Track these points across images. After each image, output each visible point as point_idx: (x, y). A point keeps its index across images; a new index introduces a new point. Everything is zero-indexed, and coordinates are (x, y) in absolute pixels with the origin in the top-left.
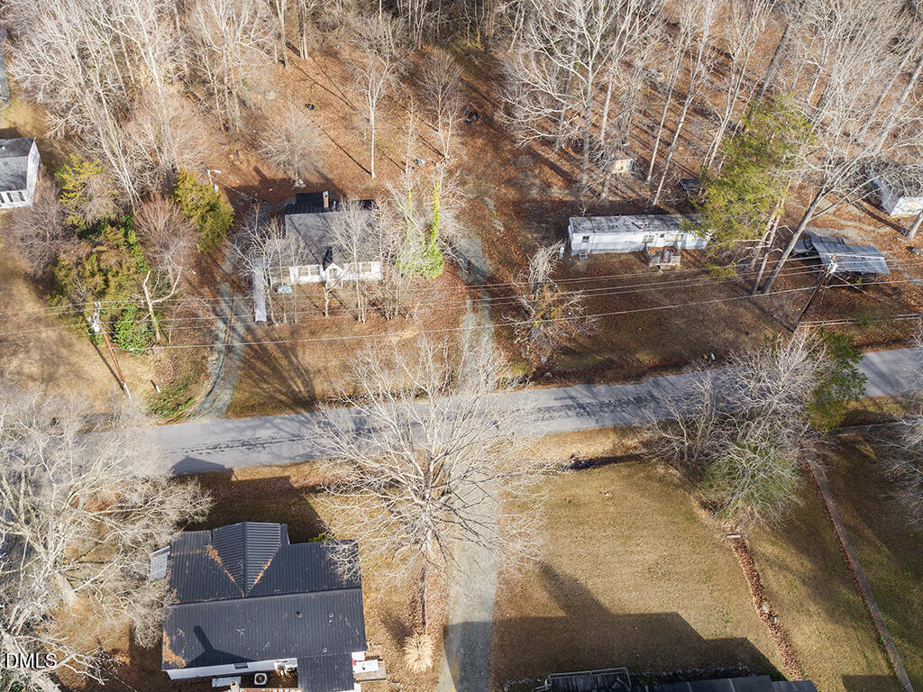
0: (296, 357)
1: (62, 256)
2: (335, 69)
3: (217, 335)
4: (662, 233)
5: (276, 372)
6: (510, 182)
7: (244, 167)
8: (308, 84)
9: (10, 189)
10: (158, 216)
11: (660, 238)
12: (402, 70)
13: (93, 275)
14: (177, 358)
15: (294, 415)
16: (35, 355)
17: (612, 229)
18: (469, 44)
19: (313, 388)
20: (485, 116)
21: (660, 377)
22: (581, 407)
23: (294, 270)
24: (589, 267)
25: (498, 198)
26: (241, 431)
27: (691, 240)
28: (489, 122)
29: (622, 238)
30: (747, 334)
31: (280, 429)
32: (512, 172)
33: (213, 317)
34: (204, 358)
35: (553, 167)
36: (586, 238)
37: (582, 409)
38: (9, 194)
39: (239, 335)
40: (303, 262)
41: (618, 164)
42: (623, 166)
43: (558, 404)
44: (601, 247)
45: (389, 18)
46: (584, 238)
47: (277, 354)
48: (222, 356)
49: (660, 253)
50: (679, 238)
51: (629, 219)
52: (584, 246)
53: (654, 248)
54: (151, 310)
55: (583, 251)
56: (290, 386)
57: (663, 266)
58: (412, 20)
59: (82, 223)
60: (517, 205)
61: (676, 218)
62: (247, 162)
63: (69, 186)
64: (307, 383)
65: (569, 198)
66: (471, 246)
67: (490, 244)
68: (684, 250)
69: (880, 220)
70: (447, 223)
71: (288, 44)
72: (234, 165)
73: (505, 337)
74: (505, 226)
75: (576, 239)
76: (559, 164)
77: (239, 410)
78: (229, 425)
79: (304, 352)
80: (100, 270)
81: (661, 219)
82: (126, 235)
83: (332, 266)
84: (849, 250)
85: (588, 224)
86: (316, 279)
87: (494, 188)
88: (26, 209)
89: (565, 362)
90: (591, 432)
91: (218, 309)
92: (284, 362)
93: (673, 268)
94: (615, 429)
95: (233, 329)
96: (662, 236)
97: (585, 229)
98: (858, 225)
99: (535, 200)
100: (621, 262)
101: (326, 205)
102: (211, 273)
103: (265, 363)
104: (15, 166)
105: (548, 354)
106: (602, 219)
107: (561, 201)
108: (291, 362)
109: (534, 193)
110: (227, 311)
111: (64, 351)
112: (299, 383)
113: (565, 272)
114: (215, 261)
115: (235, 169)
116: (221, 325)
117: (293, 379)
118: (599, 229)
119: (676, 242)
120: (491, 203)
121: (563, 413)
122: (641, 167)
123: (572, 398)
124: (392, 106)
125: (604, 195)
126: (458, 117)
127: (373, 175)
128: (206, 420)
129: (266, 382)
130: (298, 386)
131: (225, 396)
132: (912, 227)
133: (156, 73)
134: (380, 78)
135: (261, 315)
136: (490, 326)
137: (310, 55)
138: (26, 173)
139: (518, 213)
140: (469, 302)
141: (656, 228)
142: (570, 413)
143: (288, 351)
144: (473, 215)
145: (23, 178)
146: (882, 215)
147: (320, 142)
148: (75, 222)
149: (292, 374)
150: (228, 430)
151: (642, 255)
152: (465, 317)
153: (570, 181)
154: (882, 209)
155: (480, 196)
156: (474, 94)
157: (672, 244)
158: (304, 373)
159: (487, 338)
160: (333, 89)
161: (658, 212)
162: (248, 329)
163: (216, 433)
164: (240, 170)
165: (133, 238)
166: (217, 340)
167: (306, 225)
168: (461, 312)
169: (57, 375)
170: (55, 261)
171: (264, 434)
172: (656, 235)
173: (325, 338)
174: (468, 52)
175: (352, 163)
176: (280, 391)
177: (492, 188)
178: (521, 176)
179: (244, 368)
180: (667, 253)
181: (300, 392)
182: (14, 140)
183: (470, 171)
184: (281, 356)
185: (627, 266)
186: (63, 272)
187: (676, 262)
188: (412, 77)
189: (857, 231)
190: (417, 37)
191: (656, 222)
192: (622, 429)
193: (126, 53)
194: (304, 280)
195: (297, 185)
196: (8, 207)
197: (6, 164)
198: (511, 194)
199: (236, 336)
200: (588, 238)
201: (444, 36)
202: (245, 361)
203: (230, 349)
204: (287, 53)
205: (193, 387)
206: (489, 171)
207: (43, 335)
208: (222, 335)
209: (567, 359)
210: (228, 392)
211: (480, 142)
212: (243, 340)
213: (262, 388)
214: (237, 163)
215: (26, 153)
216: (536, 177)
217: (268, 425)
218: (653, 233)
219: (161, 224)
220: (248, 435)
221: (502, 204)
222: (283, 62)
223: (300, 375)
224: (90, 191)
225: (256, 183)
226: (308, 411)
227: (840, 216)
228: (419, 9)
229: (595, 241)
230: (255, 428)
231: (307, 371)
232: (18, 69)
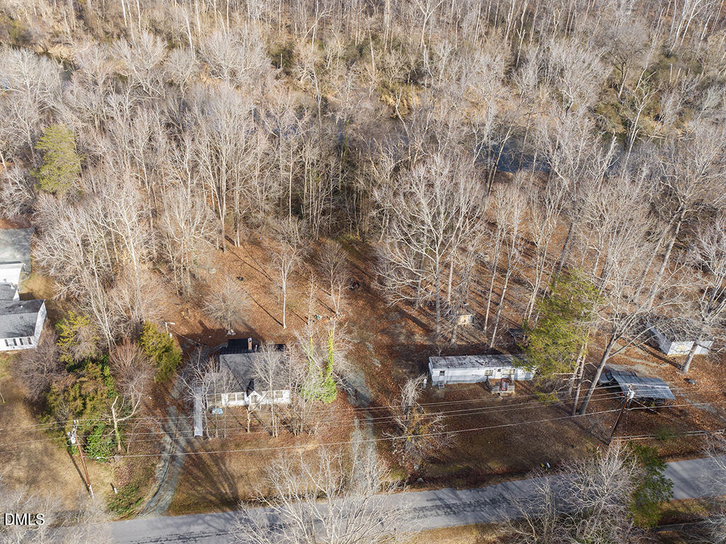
0: (224, 465)
1: (54, 385)
2: (258, 253)
3: (164, 447)
4: (498, 368)
5: (208, 476)
6: (383, 331)
7: (192, 320)
8: (240, 263)
9: (22, 336)
10: (127, 356)
11: (498, 373)
12: (305, 253)
13: (75, 399)
14: (132, 465)
15: (221, 513)
16: (24, 462)
17: (461, 365)
18: (351, 237)
19: (236, 491)
20: (364, 284)
21: (508, 482)
22: (448, 506)
23: (225, 396)
24: (446, 394)
25: (375, 342)
26: (179, 526)
27: (521, 374)
28: (368, 289)
29: (471, 372)
30: (573, 447)
31: (209, 525)
32: (385, 324)
33: (162, 432)
34: (153, 465)
35: (414, 320)
36: (442, 372)
37: (449, 509)
38: (20, 339)
39: (181, 447)
40: (232, 390)
41: (462, 318)
42: (465, 320)
43: (429, 504)
44: (454, 379)
45: (297, 220)
46: (441, 372)
47: (209, 462)
48: (167, 464)
49: (499, 383)
50: (512, 372)
51: (473, 358)
52: (441, 378)
53: (494, 380)
54: (116, 426)
55: (441, 382)
56: (219, 489)
57: (502, 393)
58: (312, 221)
59: (71, 361)
60: (389, 347)
61: (508, 357)
62: (194, 317)
63: (65, 334)
64: (233, 487)
65: (427, 343)
66: (356, 378)
67: (371, 376)
68: (516, 381)
69: (660, 358)
70: (339, 360)
71: (226, 237)
72: (185, 319)
73: (385, 449)
74: (381, 363)
75: (435, 373)
76: (419, 318)
77: (178, 508)
78: (169, 521)
79: (230, 461)
80: (81, 396)
81: (497, 358)
82: (102, 369)
83: (254, 393)
84: (640, 381)
85: (443, 362)
86: (241, 403)
87: (373, 336)
88: (32, 350)
89: (433, 470)
90: (458, 528)
91: (166, 426)
92: (215, 469)
93: (510, 395)
94: (476, 526)
95: (177, 442)
96: (499, 370)
97: (441, 366)
98: (644, 362)
99: (403, 345)
100: (470, 390)
101: (250, 348)
102: (163, 398)
103: (200, 470)
104: (28, 319)
105: (419, 463)
106: (453, 358)
107: (422, 345)
108: (220, 469)
109: (402, 339)
110: (173, 428)
111: (46, 459)
112: (226, 486)
113: (429, 397)
114: (166, 389)
115: (185, 322)
116: (168, 439)
117: (221, 482)
118: (451, 365)
119: (510, 375)
120: (371, 346)
121: (433, 512)
122: (479, 320)
123: (440, 499)
124: (298, 278)
125: (453, 340)
126: (345, 286)
127: (285, 326)
128: (150, 517)
129: (200, 485)
130: (225, 489)
131: (168, 497)
132: (685, 363)
133: (134, 256)
134: (290, 259)
135: (198, 431)
136: (373, 440)
137: (241, 244)
138: (35, 324)
139: (391, 354)
140: (356, 421)
141: (494, 365)
142: (439, 512)
143: (219, 460)
144: (357, 355)
145: (33, 327)
146: (661, 355)
147: (247, 303)
148: (66, 360)
149: (221, 478)
150: (168, 526)
151: (485, 385)
152: (354, 433)
153: (428, 331)
154: (660, 350)
155: (363, 341)
156: (356, 270)
157: (507, 377)
158: (230, 478)
159: (371, 450)
160: (257, 267)
161: (494, 353)
162: (189, 442)
163: (159, 528)
164: (188, 322)
165: (107, 371)
166: (164, 450)
167: (235, 362)
168: (350, 429)
169: (39, 479)
170: (48, 389)
171: (197, 529)
172: (494, 370)
173: (247, 449)
174: (351, 242)
175: (269, 318)
176: (211, 493)
177: (371, 335)
178: (392, 327)
179: (183, 474)
180: (504, 384)
181: (226, 493)
182: (30, 301)
183: (354, 323)
184: (213, 464)
185: (475, 394)
186: (53, 397)
187: (511, 390)
188: (312, 259)
189: (645, 367)
190: (315, 233)
191: (493, 360)
192: (482, 526)
193: (115, 243)
194: (233, 404)
195: (229, 333)
196: (19, 349)
197: (22, 318)
198: (385, 340)
199: (178, 448)
200: (444, 372)
201: (334, 231)
202: (185, 468)
203: (173, 458)
204: (225, 243)
205: (143, 489)
206: (369, 324)
207: (32, 446)
208: (168, 447)
209: (435, 467)
210: (170, 493)
211: (361, 303)
212: (184, 450)
213: (197, 491)
214: (187, 317)
215: (37, 310)
216: (403, 327)
217: (200, 521)
218: (492, 369)
219: (128, 361)
220: (184, 530)
221: (379, 347)
222: (222, 249)
223: (227, 479)
224: (80, 337)
225: (200, 332)
226: (232, 509)
227: (630, 355)
228: (317, 214)
229: (449, 375)
230: (189, 524)
231: (232, 476)
232: (39, 253)
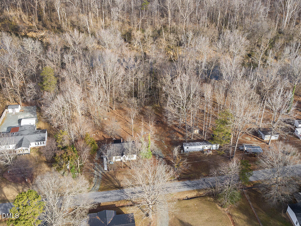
0: (116, 177)
1: (57, 154)
2: (122, 112)
3: (95, 174)
4: (206, 145)
5: (111, 181)
6: (168, 137)
8: (115, 116)
9: (41, 141)
11: (207, 147)
12: (139, 111)
13: (65, 157)
15: (116, 190)
17: (194, 145)
18: (156, 105)
19: (120, 184)
22: (188, 185)
23: (114, 158)
24: (189, 155)
25: (165, 140)
26: (103, 194)
27: (214, 147)
28: (162, 123)
29: (197, 148)
31: (112, 193)
32: (169, 135)
33: (93, 170)
34: (92, 179)
36: (188, 148)
37: (188, 186)
40: (117, 155)
41: (195, 131)
43: (182, 185)
44: (192, 150)
45: (136, 99)
47: (110, 177)
48: (96, 178)
50: (211, 147)
51: (198, 143)
52: (187, 150)
53: (205, 150)
54: (79, 167)
56: (114, 184)
57: (208, 154)
58: (142, 100)
60: (170, 142)
62: (100, 134)
66: (159, 151)
67: (164, 151)
68: (213, 150)
71: (110, 107)
74: (167, 147)
75: (185, 148)
76: (180, 132)
77: (101, 190)
78: (99, 193)
80: (67, 156)
82: (73, 149)
83: (124, 156)
85: (188, 144)
86: (119, 160)
88: (45, 146)
90: (191, 191)
91: (95, 168)
92: (113, 179)
93: (210, 154)
94: (197, 190)
95: (99, 172)
98: (256, 142)
99: (175, 141)
100: (197, 153)
101: (122, 142)
103: (108, 179)
104: (42, 136)
106: (191, 143)
107: (182, 140)
108: (114, 179)
109: (175, 139)
110: (97, 168)
112: (117, 183)
114: (93, 157)
115: (97, 136)
116: (96, 171)
118: (191, 145)
119: (210, 148)
120: (164, 142)
121: (183, 187)
122: (201, 132)
123: (186, 183)
124: (138, 120)
125: (192, 138)
126: (154, 121)
127: (133, 136)
128: (93, 192)
129: (108, 183)
130: (117, 184)
131: (98, 187)
134: (134, 113)
135: (106, 169)
137: (115, 109)
138: (45, 138)
139: (171, 144)
142: (185, 187)
143: (113, 176)
144: (159, 143)
146: (262, 140)
147: (119, 129)
148: (60, 147)
149: (115, 181)
150: (99, 194)
151: (202, 151)
153: (183, 136)
155: (161, 140)
156: (158, 117)
160: (122, 117)
161: (205, 141)
162: (103, 172)
163: (96, 195)
164: (99, 136)
165: (75, 149)
171: (108, 195)
173: (123, 173)
174: (156, 107)
175: (128, 134)
176: (112, 185)
177: (164, 138)
178: (171, 135)
179: (102, 181)
180: (208, 151)
182: (41, 130)
183: (158, 134)
185: (199, 154)
186: (57, 158)
187: (211, 152)
188: (142, 113)
189: (256, 144)
190: (143, 104)
191: (205, 143)
194: (117, 160)
195: (113, 139)
196: (40, 146)
197: (40, 135)
198: (169, 139)
199: (100, 174)
201: (150, 103)
202: (102, 179)
203: (98, 177)
204: (110, 109)
206: (163, 134)
209: (184, 175)
211: (160, 128)
212: (102, 174)
213: (107, 185)
215: (45, 133)
216: (175, 135)
217: (109, 193)
218: (204, 146)
219: (82, 146)
220: (104, 195)
221: (166, 142)
222: (109, 111)
223: (117, 182)
224: (64, 139)
225: (103, 139)
226: (119, 189)
227: (252, 141)
228: (143, 97)
229: (190, 148)
230: (106, 194)
231: (119, 181)
